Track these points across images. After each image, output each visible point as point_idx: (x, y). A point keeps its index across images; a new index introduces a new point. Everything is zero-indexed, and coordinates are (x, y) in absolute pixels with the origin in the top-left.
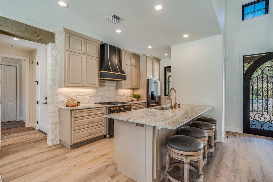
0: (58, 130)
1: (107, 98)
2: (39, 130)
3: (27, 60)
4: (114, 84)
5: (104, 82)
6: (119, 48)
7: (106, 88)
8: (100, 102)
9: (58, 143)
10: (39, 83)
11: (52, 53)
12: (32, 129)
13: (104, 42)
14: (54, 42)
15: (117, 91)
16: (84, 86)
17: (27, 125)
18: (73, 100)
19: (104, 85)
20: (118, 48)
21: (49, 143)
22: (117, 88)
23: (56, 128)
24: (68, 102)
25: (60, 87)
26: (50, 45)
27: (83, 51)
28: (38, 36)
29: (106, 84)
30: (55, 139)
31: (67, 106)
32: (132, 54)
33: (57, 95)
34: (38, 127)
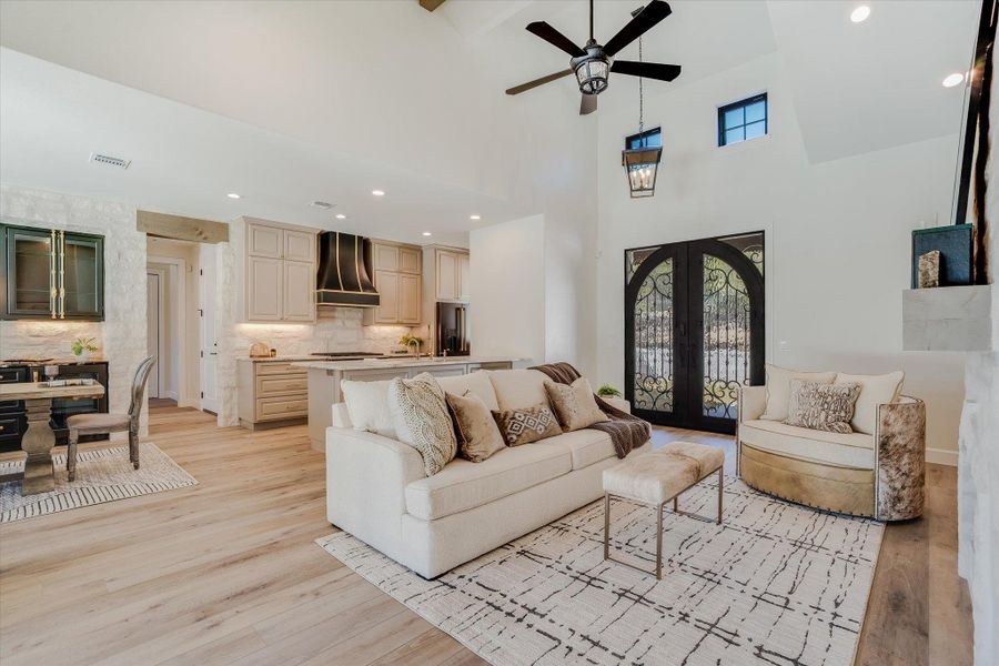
0: (235, 400)
1: (339, 344)
2: (205, 411)
3: (182, 263)
4: (358, 314)
5: (334, 310)
6: (365, 236)
7: (338, 323)
8: (322, 352)
9: (237, 424)
10: (204, 314)
11: (224, 260)
12: (191, 409)
13: (327, 229)
14: (228, 241)
15: (366, 329)
16: (282, 320)
17: (181, 405)
18: (264, 347)
19: (333, 318)
20: (360, 238)
21: (221, 422)
22: (365, 323)
23: (231, 396)
24: (253, 348)
25: (239, 322)
26: (221, 246)
27: (280, 254)
28: (201, 233)
29: (336, 314)
30: (230, 416)
31: (251, 356)
32: (400, 247)
33: (234, 336)
34: (203, 405)
